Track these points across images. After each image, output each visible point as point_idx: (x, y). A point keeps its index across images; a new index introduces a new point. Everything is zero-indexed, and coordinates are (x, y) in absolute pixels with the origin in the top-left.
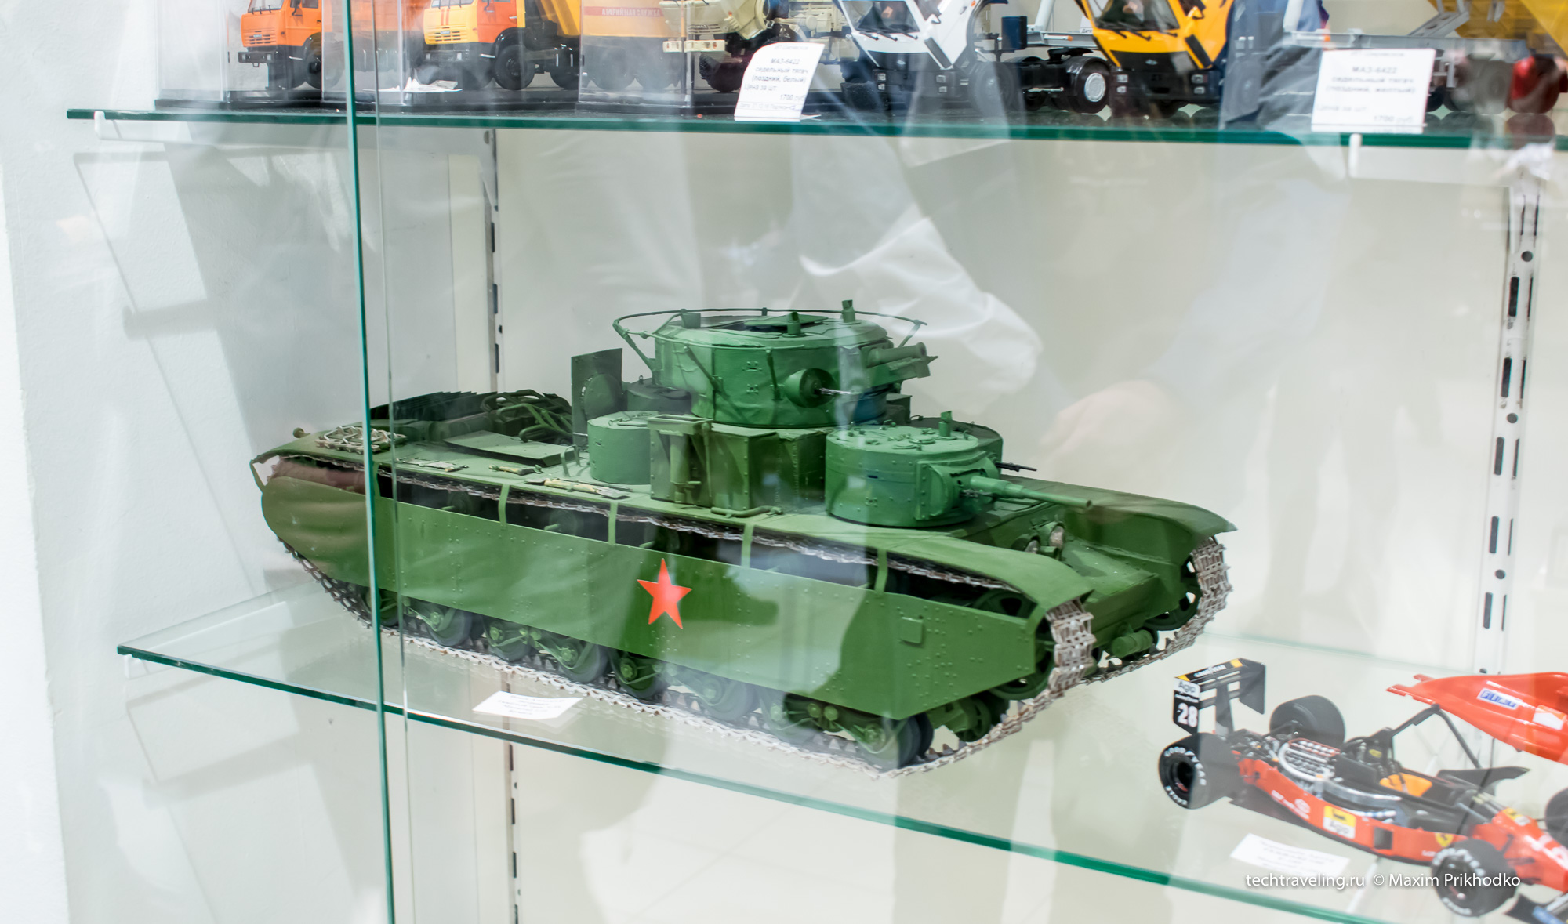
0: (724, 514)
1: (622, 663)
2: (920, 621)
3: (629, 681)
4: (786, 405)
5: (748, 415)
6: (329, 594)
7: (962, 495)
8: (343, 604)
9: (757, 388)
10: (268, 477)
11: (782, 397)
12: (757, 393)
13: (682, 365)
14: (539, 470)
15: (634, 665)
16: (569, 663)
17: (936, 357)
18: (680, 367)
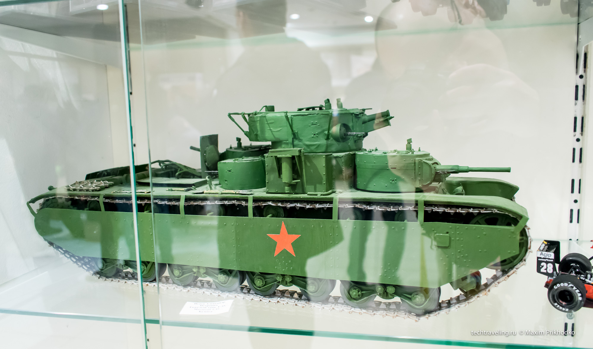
0: (317, 195)
1: (256, 278)
2: (448, 235)
3: (260, 288)
4: (331, 141)
5: (313, 148)
6: (75, 264)
7: (437, 173)
8: (83, 268)
9: (317, 134)
10: (38, 209)
11: (330, 138)
12: (317, 137)
13: (271, 128)
14: (195, 188)
15: (263, 279)
16: (223, 283)
17: (393, 117)
18: (271, 130)
